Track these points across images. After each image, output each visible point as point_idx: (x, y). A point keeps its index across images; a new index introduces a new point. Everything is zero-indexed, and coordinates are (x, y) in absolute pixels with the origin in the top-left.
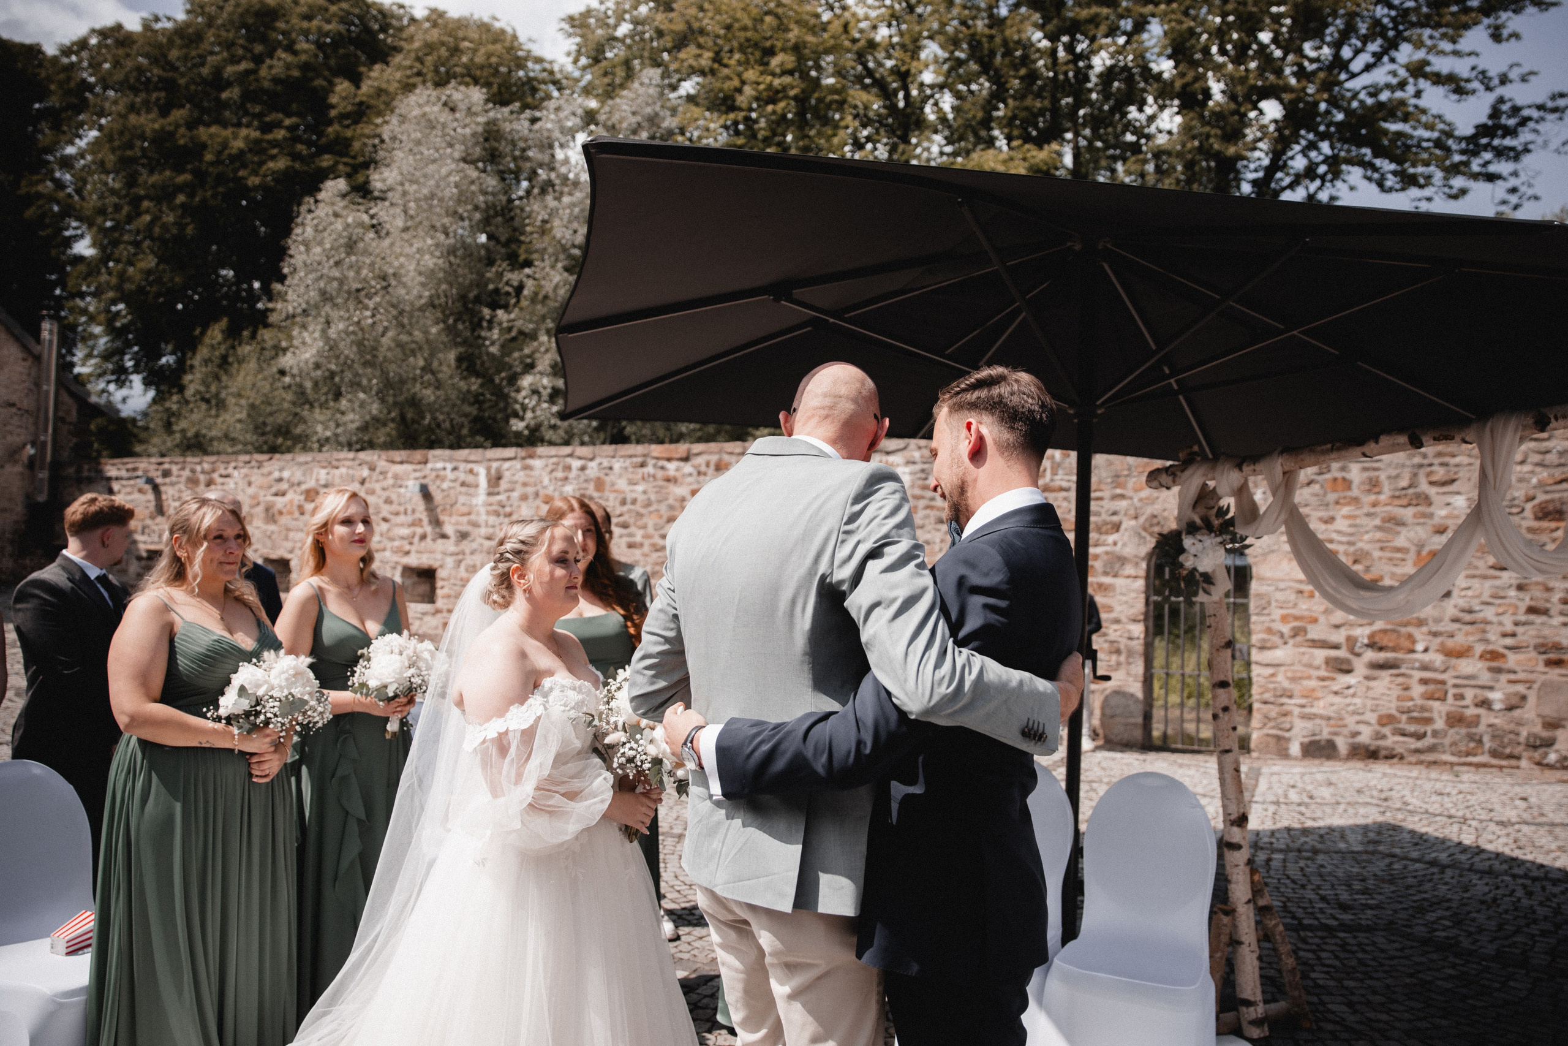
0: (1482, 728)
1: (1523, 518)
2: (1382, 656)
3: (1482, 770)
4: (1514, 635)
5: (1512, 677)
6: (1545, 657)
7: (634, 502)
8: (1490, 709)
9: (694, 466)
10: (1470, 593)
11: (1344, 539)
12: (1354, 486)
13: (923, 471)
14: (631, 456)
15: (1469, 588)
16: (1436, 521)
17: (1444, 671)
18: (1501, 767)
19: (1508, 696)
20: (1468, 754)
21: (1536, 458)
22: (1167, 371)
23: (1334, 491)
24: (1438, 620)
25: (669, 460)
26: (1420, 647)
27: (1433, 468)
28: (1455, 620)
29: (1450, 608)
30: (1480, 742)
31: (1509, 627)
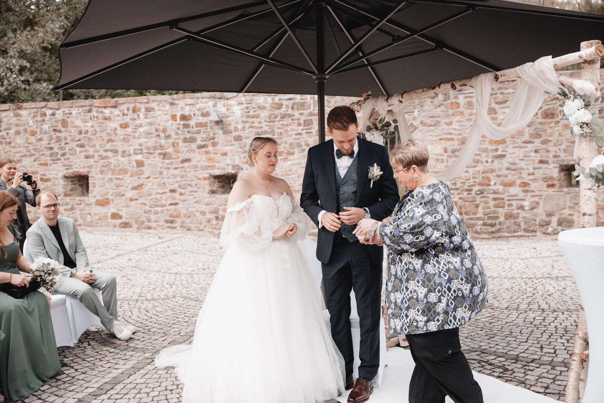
0: (520, 219)
1: (537, 118)
3: (521, 238)
4: (533, 174)
5: (533, 194)
6: (546, 183)
7: (86, 132)
8: (524, 210)
9: (120, 111)
10: (514, 155)
11: (457, 132)
12: (461, 106)
13: (247, 108)
14: (82, 107)
15: (514, 153)
17: (503, 194)
18: (528, 236)
19: (531, 203)
20: (514, 232)
22: (361, 55)
23: (452, 109)
24: (500, 170)
25: (105, 107)
26: (492, 183)
27: (497, 95)
28: (508, 169)
29: (505, 162)
30: (519, 226)
31: (531, 171)
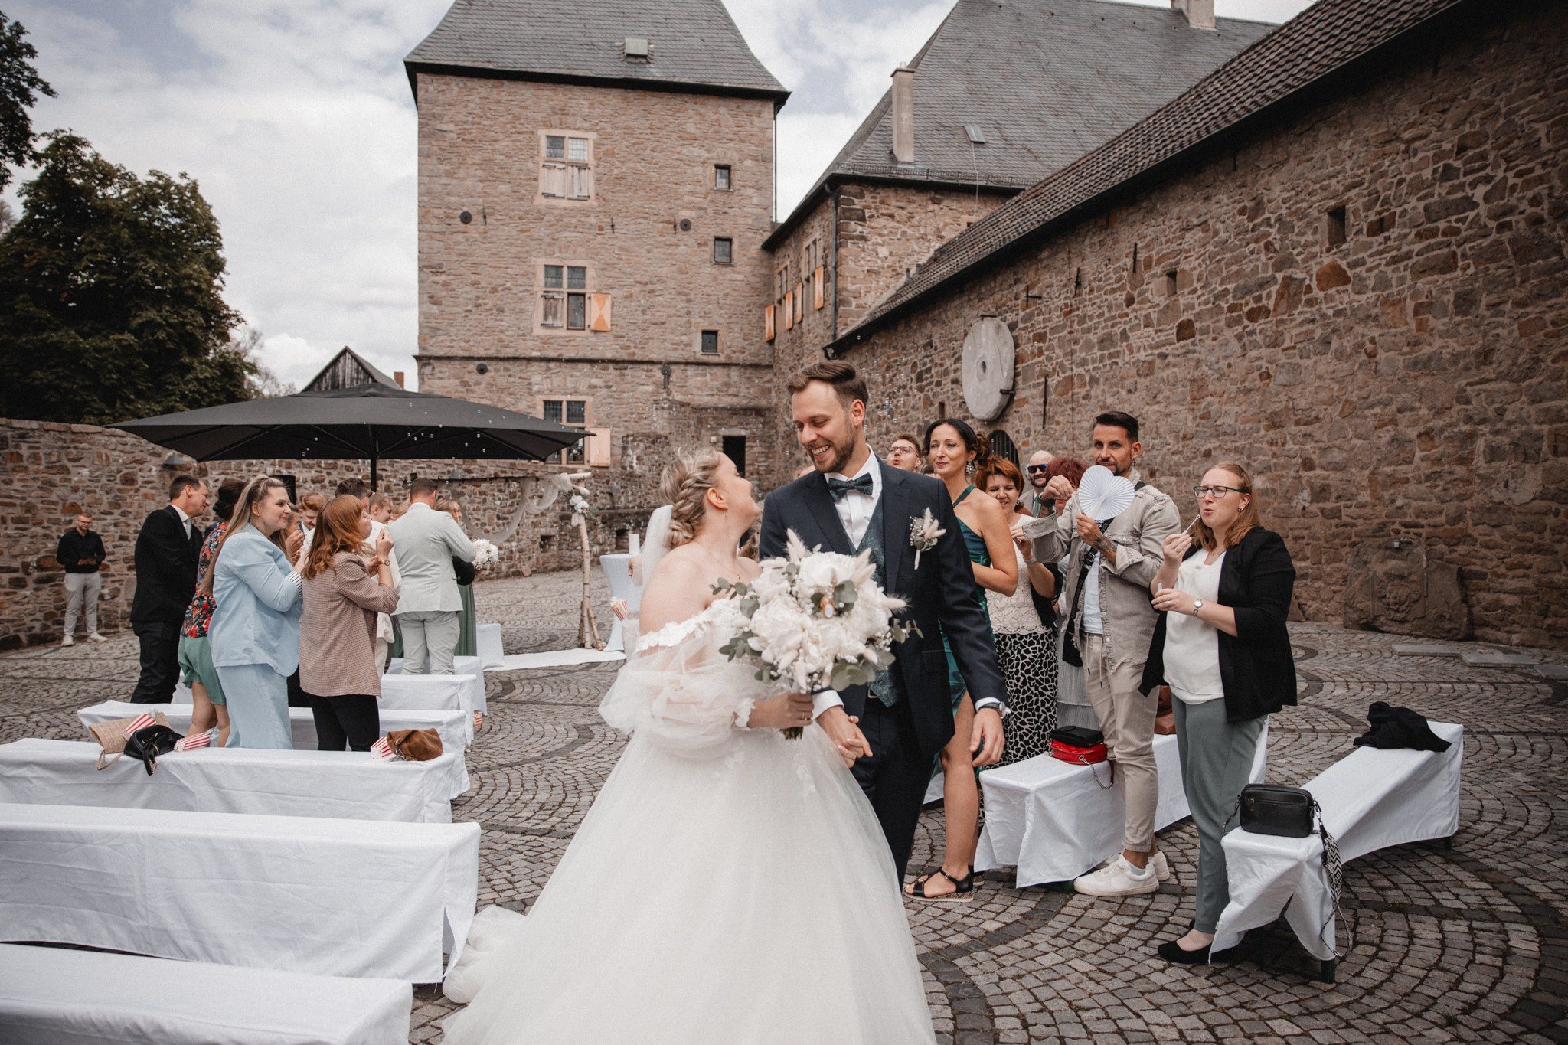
2: (44, 574)
16: (73, 484)
19: (112, 590)
21: (120, 447)
